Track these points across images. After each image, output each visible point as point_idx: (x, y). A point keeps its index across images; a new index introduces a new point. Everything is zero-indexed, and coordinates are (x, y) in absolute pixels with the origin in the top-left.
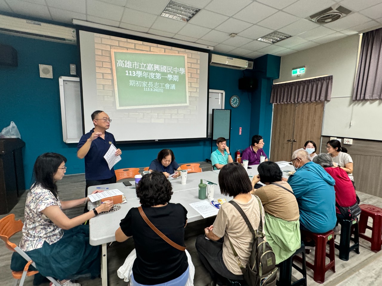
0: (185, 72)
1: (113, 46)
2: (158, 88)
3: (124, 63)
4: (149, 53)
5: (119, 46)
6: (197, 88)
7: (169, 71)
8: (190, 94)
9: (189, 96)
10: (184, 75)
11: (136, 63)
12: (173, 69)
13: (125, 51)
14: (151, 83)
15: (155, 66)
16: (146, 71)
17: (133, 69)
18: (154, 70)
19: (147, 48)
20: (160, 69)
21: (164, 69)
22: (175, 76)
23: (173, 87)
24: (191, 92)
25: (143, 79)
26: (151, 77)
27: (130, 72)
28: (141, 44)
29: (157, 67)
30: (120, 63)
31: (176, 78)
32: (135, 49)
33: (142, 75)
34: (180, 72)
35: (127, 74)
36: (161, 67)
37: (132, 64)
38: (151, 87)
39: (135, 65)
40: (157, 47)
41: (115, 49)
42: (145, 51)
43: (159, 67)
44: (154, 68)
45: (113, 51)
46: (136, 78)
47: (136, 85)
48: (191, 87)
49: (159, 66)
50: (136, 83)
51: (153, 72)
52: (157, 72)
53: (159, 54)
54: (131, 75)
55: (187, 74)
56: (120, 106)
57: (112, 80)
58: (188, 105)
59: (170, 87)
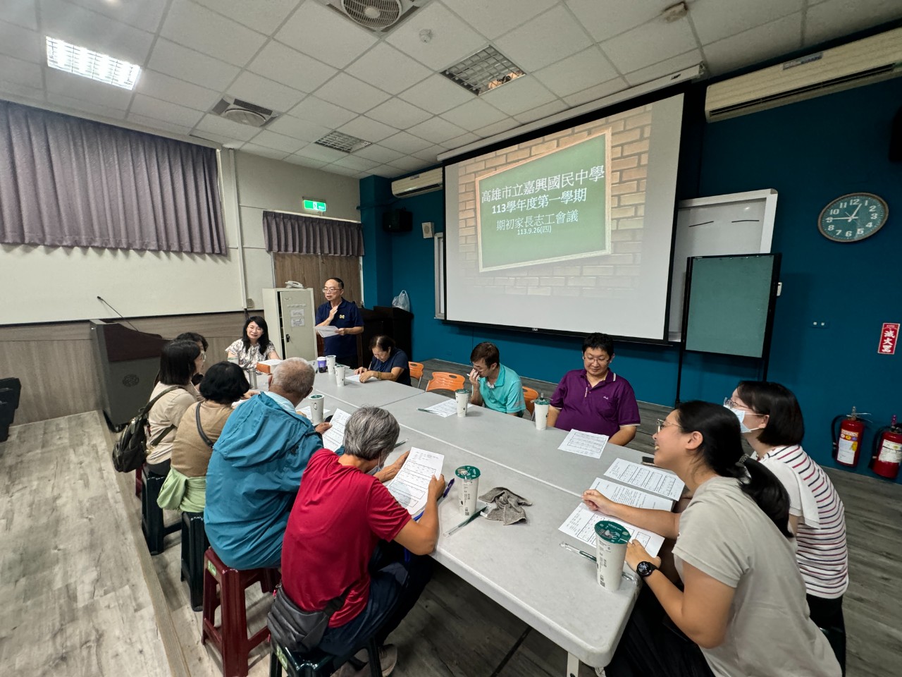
0: (604, 174)
1: (478, 172)
2: (543, 225)
3: (491, 194)
4: (528, 161)
5: (486, 169)
6: (636, 206)
7: (565, 183)
8: (615, 224)
9: (612, 231)
10: (602, 182)
11: (507, 188)
12: (574, 177)
13: (493, 173)
14: (529, 219)
15: (538, 182)
16: (522, 198)
17: (504, 201)
18: (535, 191)
19: (526, 153)
20: (547, 185)
21: (555, 183)
22: (579, 191)
23: (573, 216)
24: (618, 220)
25: (517, 214)
26: (530, 207)
27: (499, 206)
28: (516, 151)
29: (541, 184)
30: (486, 198)
31: (581, 195)
32: (507, 163)
33: (515, 208)
34: (591, 177)
35: (494, 212)
36: (549, 180)
37: (502, 192)
38: (530, 227)
39: (505, 193)
40: (544, 142)
41: (480, 175)
42: (521, 160)
43: (545, 182)
44: (535, 188)
45: (478, 179)
46: (507, 216)
47: (506, 227)
48: (619, 206)
49: (546, 179)
50: (506, 223)
51: (535, 195)
52: (542, 192)
53: (547, 154)
54: (499, 212)
55: (609, 178)
56: (483, 267)
57: (476, 226)
58: (610, 253)
59: (565, 219)
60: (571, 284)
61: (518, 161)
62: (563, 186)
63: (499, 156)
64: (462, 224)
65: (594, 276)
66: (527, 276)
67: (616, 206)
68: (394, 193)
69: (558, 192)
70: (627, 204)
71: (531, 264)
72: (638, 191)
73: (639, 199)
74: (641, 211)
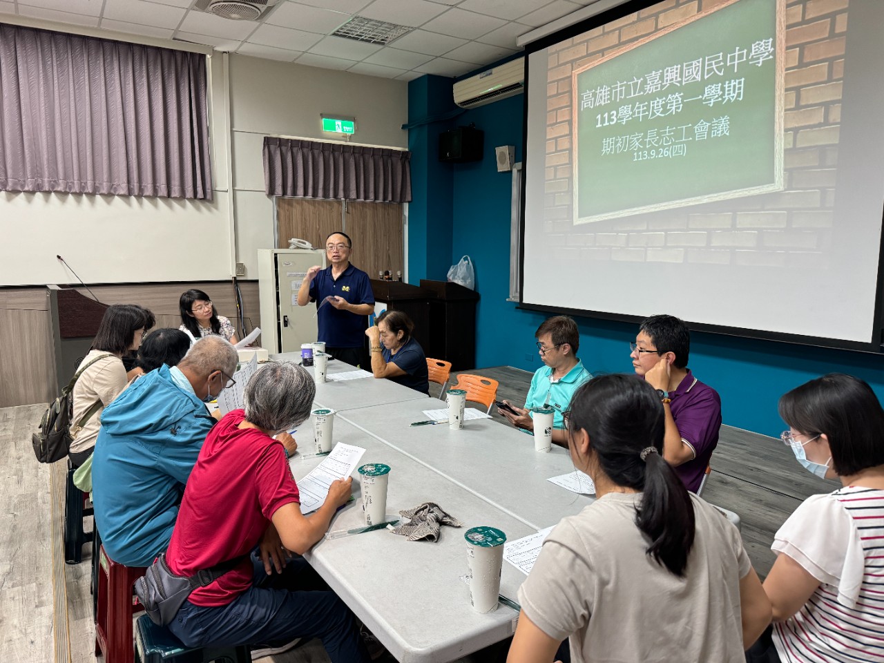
0: (774, 53)
1: (576, 60)
2: (673, 144)
3: (594, 95)
4: (652, 38)
5: (588, 55)
6: (827, 105)
7: (709, 71)
8: (791, 139)
9: (786, 150)
10: (770, 65)
11: (619, 84)
12: (725, 60)
13: (598, 61)
14: (651, 133)
15: (667, 71)
16: (641, 99)
17: (614, 105)
18: (662, 87)
19: (649, 25)
20: (681, 76)
21: (694, 71)
22: (732, 84)
23: (723, 126)
24: (796, 130)
25: (634, 126)
26: (653, 114)
27: (606, 115)
28: (634, 23)
29: (672, 74)
30: (588, 100)
31: (734, 90)
32: (621, 44)
33: (631, 116)
34: (753, 59)
35: (599, 125)
36: (685, 68)
37: (611, 91)
38: (653, 147)
39: (616, 93)
41: (580, 66)
42: (642, 37)
43: (679, 71)
44: (663, 82)
45: (576, 73)
46: (617, 130)
47: (616, 149)
48: (798, 107)
49: (679, 66)
50: (616, 143)
51: (661, 94)
52: (673, 89)
53: (682, 24)
54: (606, 124)
55: (781, 58)
56: (580, 216)
57: (571, 150)
58: (782, 188)
59: (709, 134)
60: (715, 243)
61: (636, 39)
62: (706, 77)
63: (608, 33)
64: (550, 147)
65: (753, 229)
66: (648, 230)
67: (793, 106)
68: (458, 99)
69: (698, 88)
70: (811, 102)
71: (653, 210)
72: (830, 79)
73: (833, 93)
74: (836, 114)
